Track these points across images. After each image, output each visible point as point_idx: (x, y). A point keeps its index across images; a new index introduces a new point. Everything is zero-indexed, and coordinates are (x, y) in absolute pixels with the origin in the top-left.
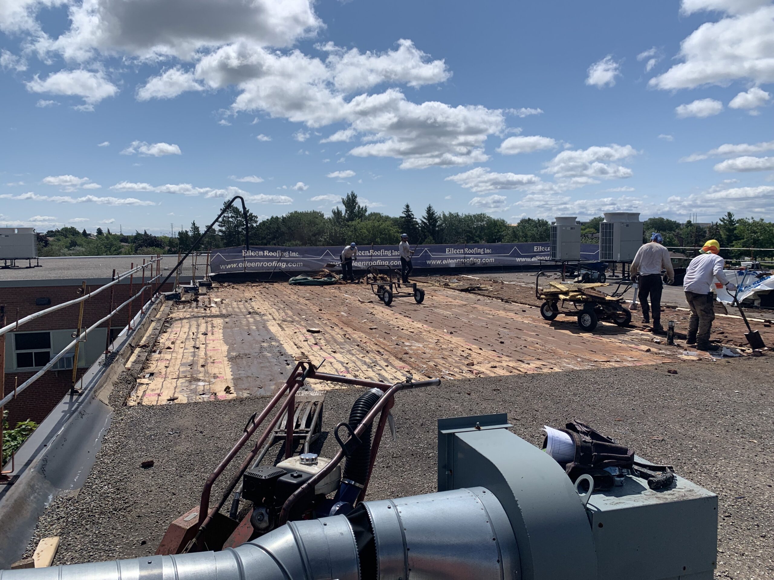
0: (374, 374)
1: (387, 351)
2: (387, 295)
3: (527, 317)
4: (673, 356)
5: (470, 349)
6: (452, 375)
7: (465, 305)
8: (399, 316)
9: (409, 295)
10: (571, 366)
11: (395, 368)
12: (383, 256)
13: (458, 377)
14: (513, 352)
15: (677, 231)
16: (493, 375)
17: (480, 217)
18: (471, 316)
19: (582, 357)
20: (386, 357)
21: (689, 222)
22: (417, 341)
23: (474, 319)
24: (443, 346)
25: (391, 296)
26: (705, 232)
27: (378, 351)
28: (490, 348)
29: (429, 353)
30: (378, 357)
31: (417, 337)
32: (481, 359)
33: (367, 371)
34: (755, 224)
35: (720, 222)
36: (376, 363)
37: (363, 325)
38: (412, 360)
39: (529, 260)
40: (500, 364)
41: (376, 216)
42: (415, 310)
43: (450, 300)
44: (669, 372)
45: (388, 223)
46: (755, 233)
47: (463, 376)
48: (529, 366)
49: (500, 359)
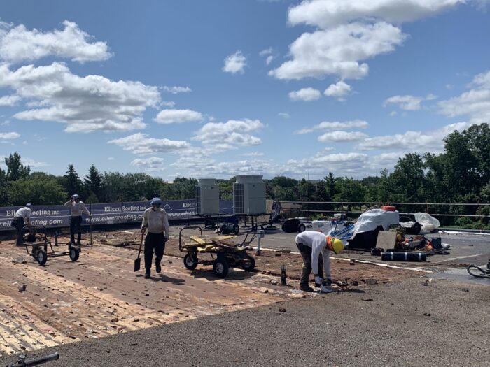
0: (16, 340)
1: (34, 314)
2: (41, 255)
3: (172, 268)
4: (285, 296)
5: (117, 305)
6: (96, 333)
7: (119, 260)
8: (52, 276)
9: (64, 254)
10: (204, 312)
11: (39, 331)
12: (42, 215)
13: (102, 335)
14: (157, 304)
15: (295, 186)
16: (134, 329)
17: (141, 176)
18: (123, 271)
19: (214, 302)
20: (32, 320)
21: (304, 180)
22: (66, 301)
23: (125, 273)
24: (92, 304)
25: (45, 256)
26: (315, 187)
27: (24, 315)
28: (135, 302)
29: (77, 313)
30: (23, 322)
31: (66, 296)
32: (125, 314)
33: (9, 337)
34: (348, 181)
35: (324, 180)
36: (20, 328)
37: (12, 288)
38: (58, 321)
39: (178, 214)
40: (143, 317)
41: (41, 176)
42: (69, 269)
43: (105, 256)
44: (280, 310)
45: (52, 182)
46: (349, 188)
47: (106, 333)
48: (168, 316)
49: (143, 312)
